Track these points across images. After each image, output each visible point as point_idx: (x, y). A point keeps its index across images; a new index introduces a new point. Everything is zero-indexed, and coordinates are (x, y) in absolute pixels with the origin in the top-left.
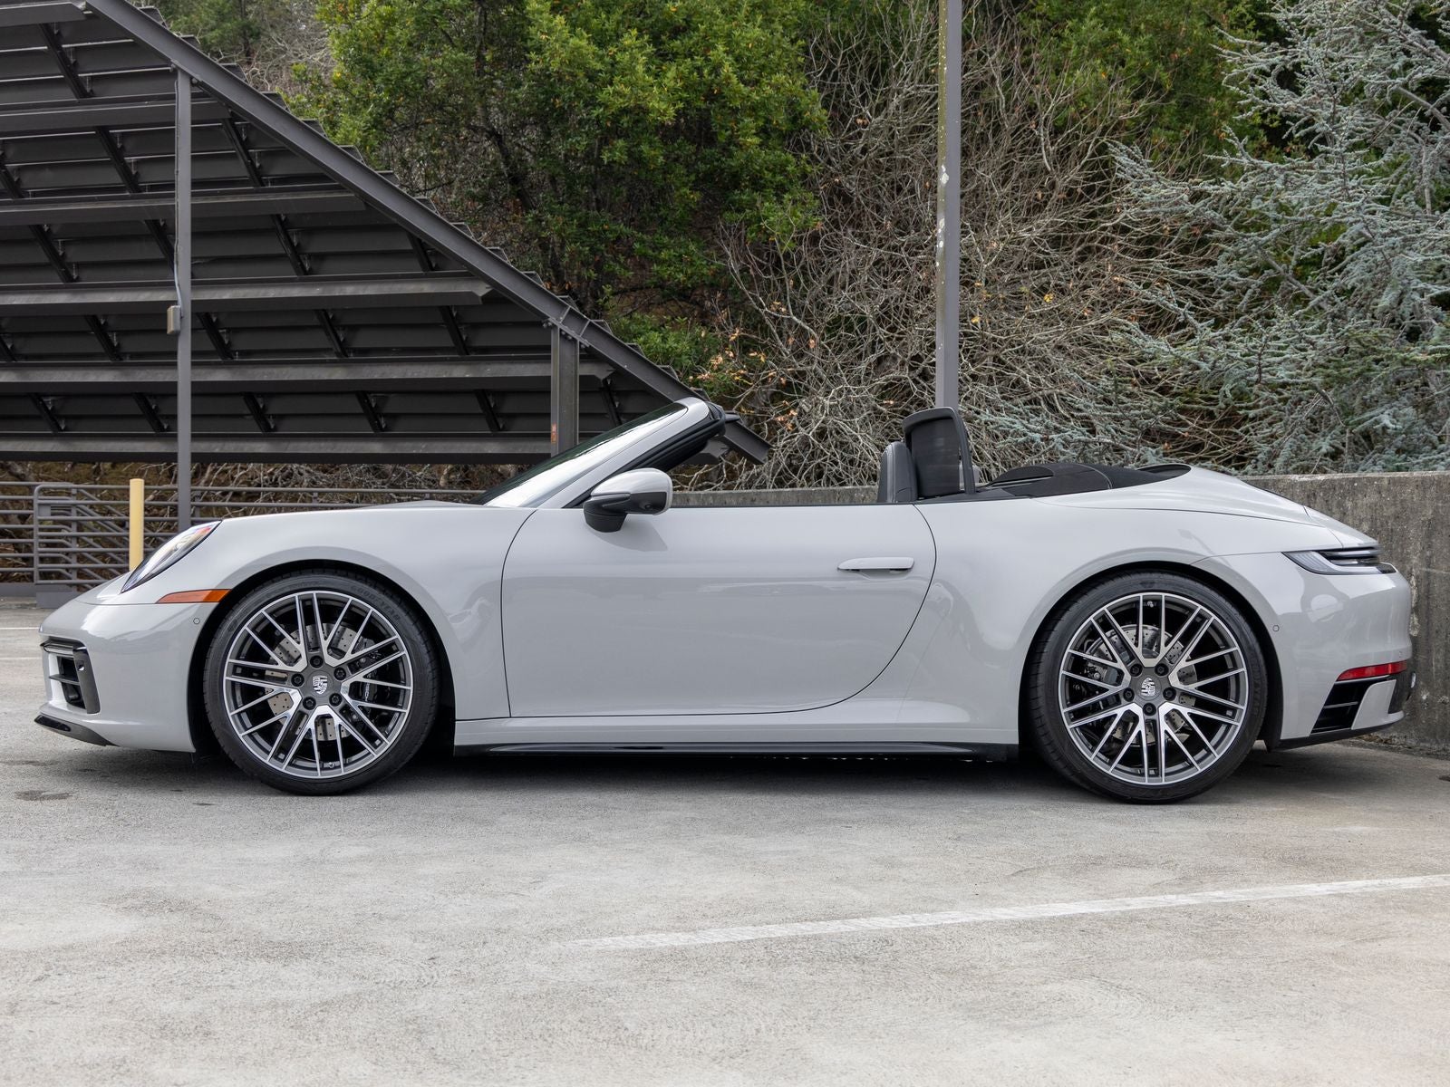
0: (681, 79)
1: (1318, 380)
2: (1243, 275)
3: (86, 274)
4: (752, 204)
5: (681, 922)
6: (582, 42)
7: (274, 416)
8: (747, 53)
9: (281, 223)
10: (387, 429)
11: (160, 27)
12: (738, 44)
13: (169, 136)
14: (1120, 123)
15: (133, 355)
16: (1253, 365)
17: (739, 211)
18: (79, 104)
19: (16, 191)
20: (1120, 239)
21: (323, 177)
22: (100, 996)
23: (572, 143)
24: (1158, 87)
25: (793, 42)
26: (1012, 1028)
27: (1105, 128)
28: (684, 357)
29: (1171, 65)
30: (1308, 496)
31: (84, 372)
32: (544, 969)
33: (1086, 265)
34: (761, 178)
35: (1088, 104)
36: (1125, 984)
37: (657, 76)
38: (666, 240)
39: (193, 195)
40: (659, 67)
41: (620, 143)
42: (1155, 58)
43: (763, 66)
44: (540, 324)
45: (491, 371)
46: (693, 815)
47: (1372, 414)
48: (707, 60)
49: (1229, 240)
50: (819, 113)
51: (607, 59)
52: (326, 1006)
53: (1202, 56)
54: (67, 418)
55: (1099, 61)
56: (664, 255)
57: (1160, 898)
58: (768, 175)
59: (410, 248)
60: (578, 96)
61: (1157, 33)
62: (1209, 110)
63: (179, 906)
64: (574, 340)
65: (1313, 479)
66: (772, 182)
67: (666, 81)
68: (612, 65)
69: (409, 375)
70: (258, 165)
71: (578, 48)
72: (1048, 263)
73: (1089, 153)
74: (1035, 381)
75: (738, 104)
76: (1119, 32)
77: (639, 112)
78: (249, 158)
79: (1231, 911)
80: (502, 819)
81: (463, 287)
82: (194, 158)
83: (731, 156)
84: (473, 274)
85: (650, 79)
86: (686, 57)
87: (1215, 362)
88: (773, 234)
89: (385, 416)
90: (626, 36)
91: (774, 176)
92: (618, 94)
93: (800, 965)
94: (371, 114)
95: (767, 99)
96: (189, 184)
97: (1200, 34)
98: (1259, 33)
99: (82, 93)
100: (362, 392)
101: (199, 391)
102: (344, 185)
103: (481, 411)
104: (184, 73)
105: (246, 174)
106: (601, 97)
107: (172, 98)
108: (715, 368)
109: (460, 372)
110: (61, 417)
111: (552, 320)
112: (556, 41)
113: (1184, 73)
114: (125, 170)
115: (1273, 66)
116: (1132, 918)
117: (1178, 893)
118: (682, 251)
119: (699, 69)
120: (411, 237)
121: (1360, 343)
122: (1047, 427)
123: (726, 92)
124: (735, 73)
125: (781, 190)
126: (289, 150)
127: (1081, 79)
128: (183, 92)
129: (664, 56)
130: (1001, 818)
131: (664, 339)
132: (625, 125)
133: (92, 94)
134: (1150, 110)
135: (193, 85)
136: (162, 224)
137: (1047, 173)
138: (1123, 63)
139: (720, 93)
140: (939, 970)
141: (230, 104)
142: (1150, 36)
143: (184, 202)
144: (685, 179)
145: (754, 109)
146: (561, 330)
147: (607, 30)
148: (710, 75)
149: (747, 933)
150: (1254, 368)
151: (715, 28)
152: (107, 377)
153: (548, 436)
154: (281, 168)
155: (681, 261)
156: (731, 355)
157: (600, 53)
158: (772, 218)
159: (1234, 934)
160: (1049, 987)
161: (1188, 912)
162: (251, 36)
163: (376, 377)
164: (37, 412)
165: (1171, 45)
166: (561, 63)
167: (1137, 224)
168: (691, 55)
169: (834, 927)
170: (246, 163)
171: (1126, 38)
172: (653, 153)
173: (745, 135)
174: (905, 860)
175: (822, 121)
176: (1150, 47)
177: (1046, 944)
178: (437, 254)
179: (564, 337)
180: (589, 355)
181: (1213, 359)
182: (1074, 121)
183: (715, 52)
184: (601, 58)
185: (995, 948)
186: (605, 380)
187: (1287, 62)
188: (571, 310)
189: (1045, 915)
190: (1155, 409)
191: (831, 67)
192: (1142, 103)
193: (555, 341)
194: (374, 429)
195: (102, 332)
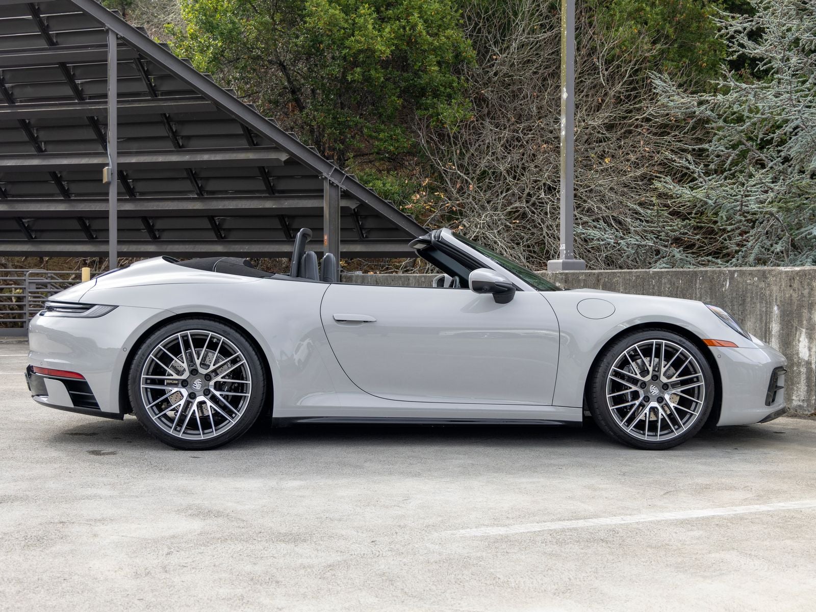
0: (394, 33)
1: (774, 210)
2: (727, 148)
3: (50, 147)
4: (433, 106)
5: (496, 521)
6: (336, 12)
7: (158, 230)
8: (431, 18)
9: (166, 118)
10: (225, 237)
11: (98, 4)
12: (426, 12)
13: (104, 67)
14: (645, 58)
15: (77, 195)
16: (738, 201)
17: (427, 109)
18: (50, 49)
19: (10, 99)
20: (646, 125)
21: (192, 91)
22: (207, 563)
23: (329, 70)
24: (667, 37)
25: (456, 11)
26: (705, 577)
27: (637, 61)
28: (395, 195)
29: (674, 23)
30: (790, 280)
31: (48, 204)
32: (437, 547)
33: (627, 140)
34: (438, 90)
35: (627, 47)
36: (753, 553)
37: (379, 31)
38: (382, 127)
39: (118, 102)
40: (380, 26)
41: (358, 69)
42: (665, 20)
43: (440, 25)
44: (317, 177)
45: (287, 204)
46: (471, 462)
47: (806, 229)
48: (408, 22)
49: (719, 128)
50: (472, 53)
51: (350, 21)
52: (331, 567)
53: (692, 19)
54: (36, 231)
55: (633, 22)
56: (381, 136)
57: (751, 507)
58: (442, 89)
59: (242, 133)
60: (334, 43)
61: (665, 5)
62: (696, 50)
63: (218, 514)
64: (337, 186)
65: (792, 269)
66: (444, 93)
67: (385, 34)
68: (353, 25)
69: (240, 207)
70: (153, 84)
71: (334, 15)
72: (604, 139)
73: (627, 76)
74: (599, 208)
75: (426, 47)
76: (644, 5)
77: (370, 52)
78: (149, 81)
79: (793, 514)
80: (367, 464)
81: (273, 156)
82: (118, 80)
83: (420, 77)
84: (278, 148)
85: (376, 33)
86: (395, 20)
87: (716, 200)
88: (446, 123)
89: (224, 230)
90: (361, 8)
91: (445, 88)
92: (358, 42)
93: (574, 544)
94: (212, 53)
95: (443, 44)
96: (116, 95)
97: (691, 6)
98: (725, 6)
99: (51, 43)
100: (210, 216)
101: (122, 215)
102: (205, 97)
103: (281, 227)
104: (112, 31)
105: (147, 90)
106: (347, 43)
107: (106, 46)
108: (415, 201)
109: (269, 204)
110: (33, 231)
111: (325, 174)
112: (322, 11)
113: (681, 28)
114: (75, 87)
115: (745, 29)
116: (741, 518)
117: (760, 504)
118: (392, 133)
119: (404, 28)
120: (242, 125)
121: (799, 188)
122: (616, 236)
123: (419, 40)
124: (424, 29)
125: (450, 97)
126: (172, 76)
127: (623, 32)
128: (112, 42)
129: (383, 20)
130: (642, 463)
131: (384, 185)
132: (361, 59)
133: (57, 43)
134: (662, 51)
135: (118, 38)
136: (96, 118)
137: (604, 87)
138: (646, 23)
139: (416, 41)
140: (650, 546)
141: (138, 49)
142: (661, 8)
143: (112, 106)
144: (394, 91)
145: (434, 50)
146: (330, 180)
147: (350, 4)
148: (410, 30)
149: (537, 527)
150: (738, 203)
151: (412, 3)
152: (61, 207)
153: (322, 241)
154: (166, 86)
155: (392, 139)
156: (424, 194)
157: (346, 17)
158: (445, 114)
159: (800, 527)
160: (713, 555)
161: (770, 514)
162: (126, 4)
163: (220, 207)
164: (18, 228)
165: (674, 12)
166: (324, 23)
167: (656, 117)
168: (398, 19)
169: (581, 523)
170: (147, 84)
171: (648, 9)
172: (377, 75)
173: (430, 65)
174: (600, 486)
175: (472, 58)
176: (662, 14)
177: (701, 532)
178: (257, 136)
179: (332, 184)
180: (346, 195)
181: (715, 198)
182: (619, 57)
183: (413, 17)
184: (347, 21)
185: (674, 535)
186: (354, 209)
187: (753, 26)
188: (336, 169)
189: (693, 516)
190: (679, 226)
191: (476, 24)
192: (658, 46)
193: (326, 186)
194: (217, 237)
195: (58, 180)
